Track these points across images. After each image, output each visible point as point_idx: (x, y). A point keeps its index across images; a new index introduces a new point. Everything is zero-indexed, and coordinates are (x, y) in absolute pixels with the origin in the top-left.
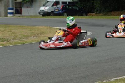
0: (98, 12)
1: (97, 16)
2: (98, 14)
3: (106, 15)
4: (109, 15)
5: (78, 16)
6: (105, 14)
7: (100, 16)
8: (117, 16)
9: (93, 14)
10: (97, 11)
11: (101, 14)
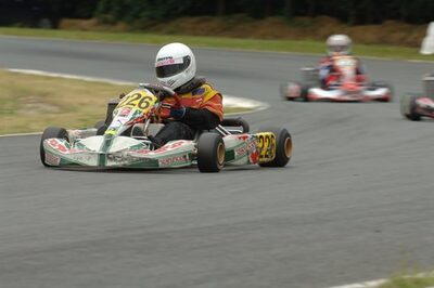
5: (22, 26)
10: (107, 10)
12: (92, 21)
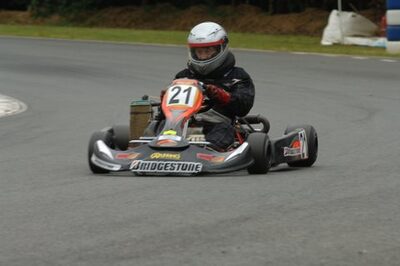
0: (43, 10)
1: (38, 24)
2: (45, 16)
3: (79, 21)
4: (92, 25)
6: (72, 16)
7: (52, 24)
8: (128, 26)
9: (20, 15)
11: (56, 18)
12: (27, 14)
